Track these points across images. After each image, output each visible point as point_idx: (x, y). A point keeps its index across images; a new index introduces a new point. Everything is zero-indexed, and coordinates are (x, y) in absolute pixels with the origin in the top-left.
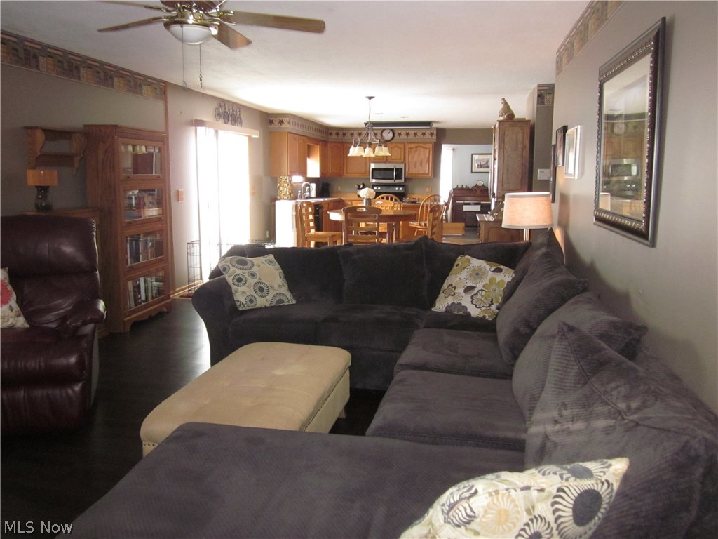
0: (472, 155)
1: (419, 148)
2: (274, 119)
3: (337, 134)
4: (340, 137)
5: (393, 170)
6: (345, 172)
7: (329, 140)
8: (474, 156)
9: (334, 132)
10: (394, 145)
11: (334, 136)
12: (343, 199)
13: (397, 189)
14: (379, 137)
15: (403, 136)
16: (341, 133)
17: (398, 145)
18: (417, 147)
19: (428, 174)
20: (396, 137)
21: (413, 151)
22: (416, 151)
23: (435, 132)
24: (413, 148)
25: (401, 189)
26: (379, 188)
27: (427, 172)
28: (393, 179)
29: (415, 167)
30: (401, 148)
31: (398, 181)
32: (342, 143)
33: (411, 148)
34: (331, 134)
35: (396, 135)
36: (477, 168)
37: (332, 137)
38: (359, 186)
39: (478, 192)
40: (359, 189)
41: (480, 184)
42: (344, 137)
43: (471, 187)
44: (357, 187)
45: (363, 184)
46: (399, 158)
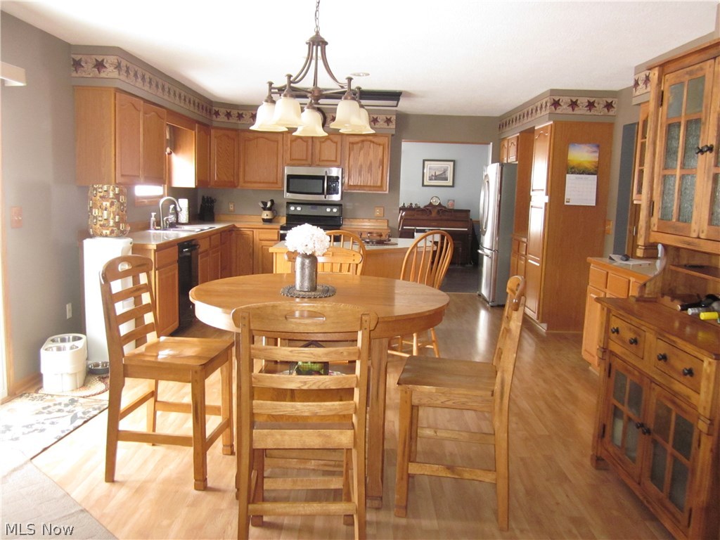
0: (424, 161)
1: (366, 144)
3: (228, 115)
4: (233, 120)
5: (322, 178)
6: (241, 180)
7: (215, 124)
8: (426, 162)
9: (222, 111)
11: (222, 118)
12: (238, 225)
13: (328, 210)
16: (234, 113)
18: (363, 141)
19: (381, 187)
20: (329, 123)
21: (355, 147)
22: (361, 149)
23: (394, 118)
24: (357, 143)
25: (335, 210)
26: (299, 209)
27: (379, 184)
28: (323, 193)
29: (360, 174)
30: (336, 143)
31: (332, 198)
32: (236, 130)
33: (353, 143)
34: (217, 113)
35: (329, 119)
36: (430, 179)
37: (218, 119)
38: (265, 204)
39: (434, 214)
40: (265, 209)
41: (436, 202)
42: (240, 119)
43: (422, 207)
44: (262, 206)
45: (272, 201)
46: (334, 158)
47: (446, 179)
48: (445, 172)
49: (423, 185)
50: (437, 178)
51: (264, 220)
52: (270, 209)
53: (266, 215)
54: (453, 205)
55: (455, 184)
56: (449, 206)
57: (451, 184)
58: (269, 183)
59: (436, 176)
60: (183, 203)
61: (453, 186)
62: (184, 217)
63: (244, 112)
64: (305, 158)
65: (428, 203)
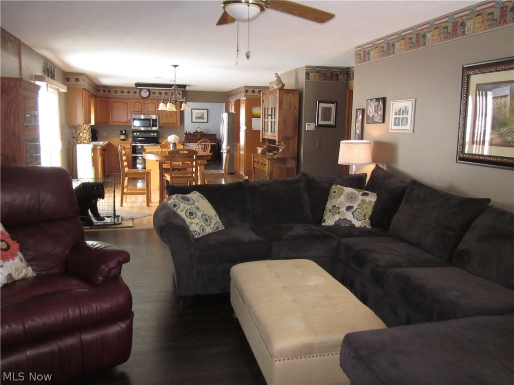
0: (192, 109)
2: (71, 77)
3: (104, 91)
4: (106, 93)
5: (149, 120)
6: (111, 121)
7: (98, 95)
9: (101, 89)
10: (150, 101)
11: (101, 92)
13: (152, 134)
14: (138, 94)
15: (157, 95)
16: (106, 90)
17: (153, 101)
19: (176, 124)
20: (152, 95)
25: (155, 134)
26: (138, 134)
27: (175, 122)
28: (150, 127)
29: (167, 118)
30: (155, 103)
31: (154, 129)
32: (108, 98)
34: (99, 90)
35: (151, 93)
36: (196, 119)
37: (100, 93)
38: (122, 132)
39: (198, 136)
40: (122, 134)
41: (199, 130)
42: (109, 93)
43: (192, 133)
44: (120, 133)
45: (125, 131)
46: (154, 111)
47: (204, 119)
48: (203, 115)
49: (192, 122)
50: (199, 118)
51: (122, 140)
52: (124, 134)
53: (122, 137)
54: (208, 132)
55: (209, 120)
56: (206, 132)
57: (206, 121)
58: (124, 122)
59: (198, 117)
61: (207, 122)
64: (140, 111)
65: (195, 131)
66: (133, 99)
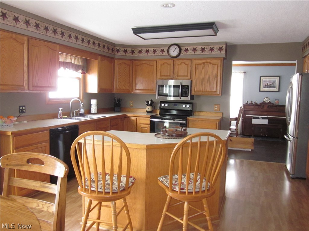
0: (261, 77)
1: (206, 65)
3: (125, 51)
4: (129, 54)
6: (134, 88)
7: (116, 57)
8: (262, 78)
9: (122, 49)
10: (181, 61)
11: (121, 53)
13: (184, 106)
14: (165, 53)
15: (190, 52)
16: (129, 50)
17: (185, 61)
18: (204, 63)
19: (216, 92)
20: (183, 53)
21: (200, 67)
22: (203, 68)
23: (224, 47)
24: (200, 64)
25: (188, 106)
26: (166, 105)
27: (215, 90)
28: (178, 96)
29: (202, 84)
30: (188, 65)
31: (183, 99)
33: (198, 65)
34: (118, 51)
35: (183, 51)
36: (265, 87)
37: (119, 54)
38: (148, 102)
39: (265, 108)
40: (148, 105)
41: (267, 101)
42: (133, 54)
43: (258, 103)
44: (146, 103)
45: (151, 101)
46: (186, 75)
47: (275, 87)
48: (274, 83)
49: (260, 91)
50: (269, 86)
51: (148, 112)
52: (151, 105)
53: (149, 108)
54: (278, 102)
55: (281, 89)
56: (276, 103)
57: (277, 90)
58: (148, 90)
59: (268, 85)
60: (94, 102)
61: (279, 91)
62: (94, 109)
63: (135, 49)
64: (169, 75)
65: (262, 101)
66: (160, 60)
